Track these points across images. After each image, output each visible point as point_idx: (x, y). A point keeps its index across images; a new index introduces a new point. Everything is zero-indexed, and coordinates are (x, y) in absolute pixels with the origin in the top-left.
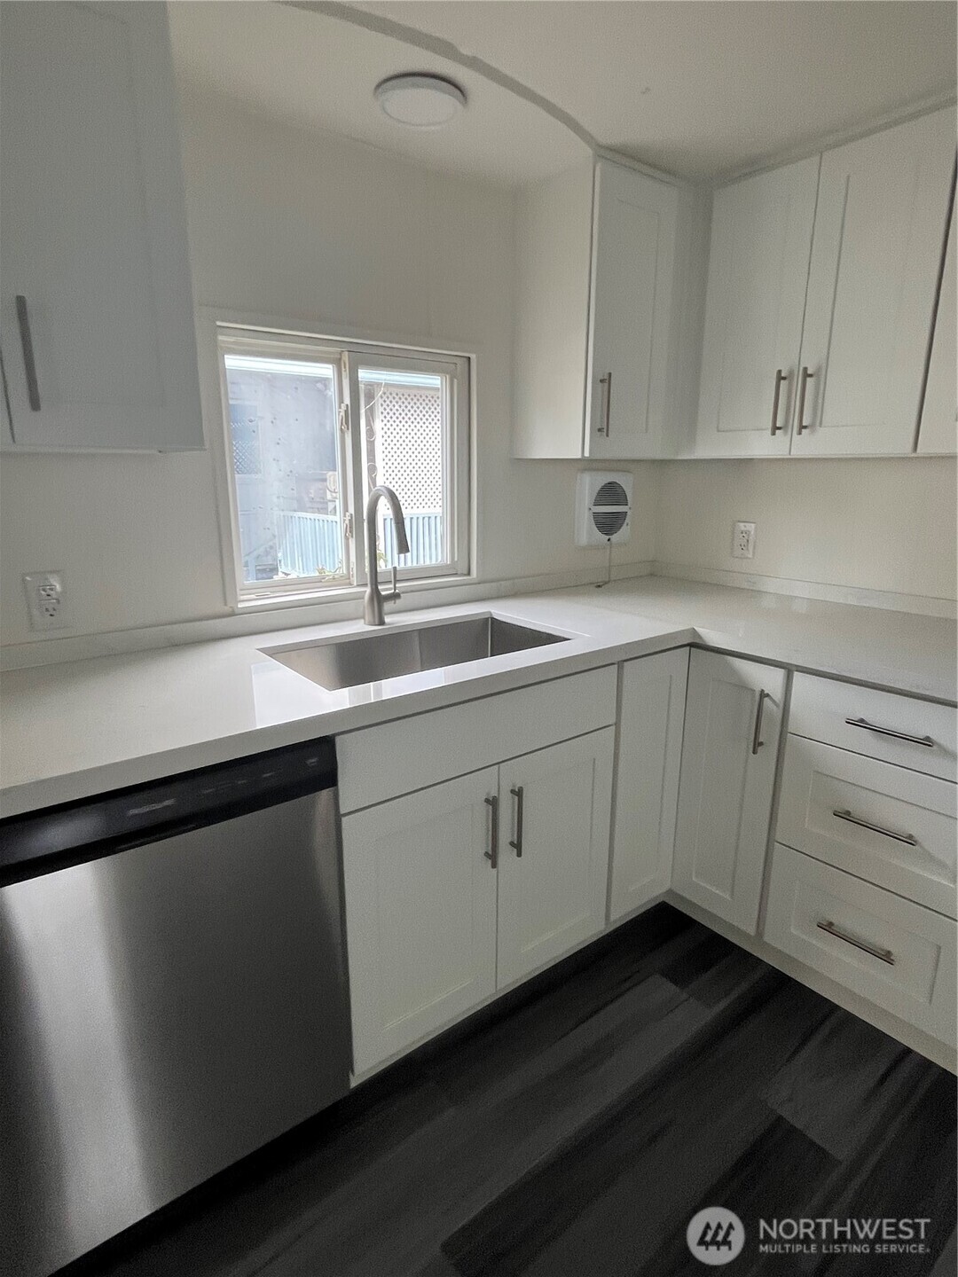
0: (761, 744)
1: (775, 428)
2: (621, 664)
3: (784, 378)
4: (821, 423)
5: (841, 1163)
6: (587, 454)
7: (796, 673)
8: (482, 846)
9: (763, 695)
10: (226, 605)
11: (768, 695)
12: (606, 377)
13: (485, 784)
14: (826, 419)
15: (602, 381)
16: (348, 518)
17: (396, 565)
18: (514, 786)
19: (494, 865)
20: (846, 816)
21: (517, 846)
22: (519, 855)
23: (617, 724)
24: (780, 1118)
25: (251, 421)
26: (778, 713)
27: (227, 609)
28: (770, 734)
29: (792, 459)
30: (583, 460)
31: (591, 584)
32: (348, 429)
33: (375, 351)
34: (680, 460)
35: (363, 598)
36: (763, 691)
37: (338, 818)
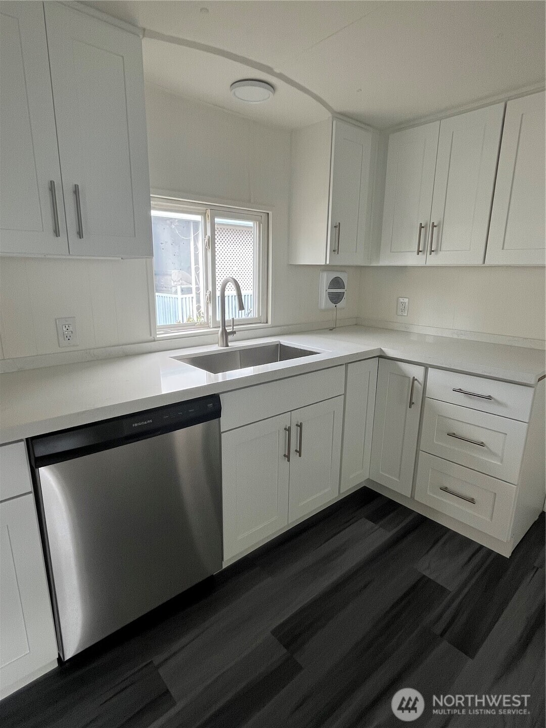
0: (413, 403)
1: (419, 251)
2: (347, 364)
3: (423, 227)
4: (440, 250)
5: (450, 592)
6: (328, 263)
7: (429, 368)
8: (282, 451)
9: (414, 379)
10: (151, 336)
11: (416, 380)
12: (338, 224)
13: (285, 421)
14: (443, 248)
15: (335, 227)
16: (208, 294)
17: (234, 317)
18: (298, 422)
19: (289, 460)
20: (453, 435)
21: (299, 452)
22: (300, 456)
23: (345, 395)
24: (424, 576)
25: (162, 244)
26: (421, 387)
27: (151, 338)
28: (417, 399)
29: (427, 266)
30: (326, 266)
31: (326, 329)
32: (209, 248)
33: (223, 209)
34: (372, 266)
35: (218, 333)
36: (414, 377)
37: (220, 433)
